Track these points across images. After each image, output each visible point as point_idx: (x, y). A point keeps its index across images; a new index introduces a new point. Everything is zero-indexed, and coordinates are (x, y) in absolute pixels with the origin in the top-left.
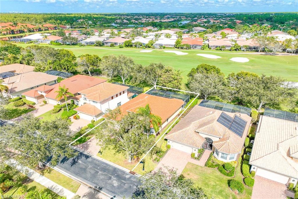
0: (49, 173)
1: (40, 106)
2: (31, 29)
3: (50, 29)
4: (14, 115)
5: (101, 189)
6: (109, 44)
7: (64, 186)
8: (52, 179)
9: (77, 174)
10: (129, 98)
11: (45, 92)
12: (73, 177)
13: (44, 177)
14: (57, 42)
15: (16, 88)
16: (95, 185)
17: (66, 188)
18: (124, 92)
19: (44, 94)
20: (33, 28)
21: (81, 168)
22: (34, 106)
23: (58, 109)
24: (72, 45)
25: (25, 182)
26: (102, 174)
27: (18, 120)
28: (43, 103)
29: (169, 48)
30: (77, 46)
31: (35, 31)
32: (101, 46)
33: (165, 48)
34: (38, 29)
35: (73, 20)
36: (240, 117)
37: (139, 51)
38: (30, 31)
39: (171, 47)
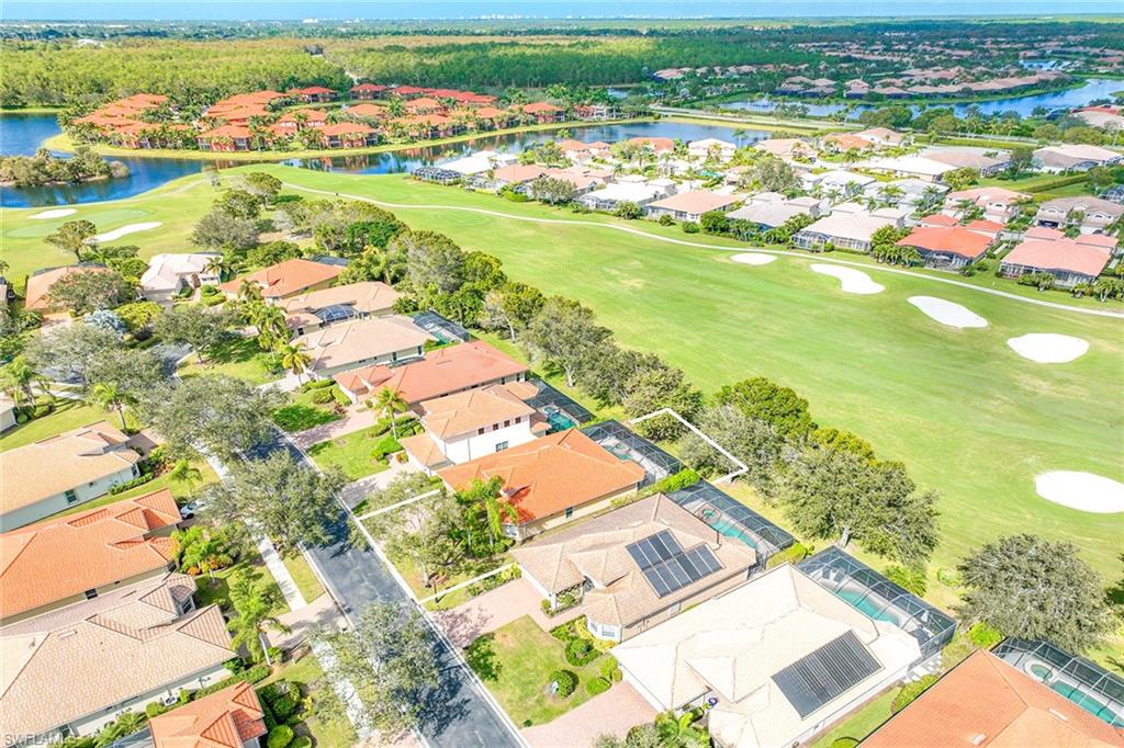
0: (293, 558)
1: (358, 411)
2: (486, 121)
3: (541, 120)
4: (302, 425)
5: (349, 611)
6: (657, 216)
7: (299, 587)
8: (290, 570)
9: (330, 574)
10: (538, 434)
11: (372, 384)
12: (322, 579)
13: (282, 564)
14: (516, 193)
15: (329, 358)
16: (344, 603)
17: (301, 591)
18: (518, 420)
19: (370, 387)
20: (491, 119)
21: (343, 566)
22: (346, 408)
23: (383, 428)
24: (555, 204)
25: (254, 563)
26: (367, 588)
27: (303, 436)
28: (365, 406)
29: (846, 251)
30: (566, 212)
31: (497, 126)
32: (635, 217)
33: (833, 249)
34: (506, 119)
35: (639, 72)
36: (714, 551)
37: (728, 258)
38: (482, 128)
39: (854, 247)
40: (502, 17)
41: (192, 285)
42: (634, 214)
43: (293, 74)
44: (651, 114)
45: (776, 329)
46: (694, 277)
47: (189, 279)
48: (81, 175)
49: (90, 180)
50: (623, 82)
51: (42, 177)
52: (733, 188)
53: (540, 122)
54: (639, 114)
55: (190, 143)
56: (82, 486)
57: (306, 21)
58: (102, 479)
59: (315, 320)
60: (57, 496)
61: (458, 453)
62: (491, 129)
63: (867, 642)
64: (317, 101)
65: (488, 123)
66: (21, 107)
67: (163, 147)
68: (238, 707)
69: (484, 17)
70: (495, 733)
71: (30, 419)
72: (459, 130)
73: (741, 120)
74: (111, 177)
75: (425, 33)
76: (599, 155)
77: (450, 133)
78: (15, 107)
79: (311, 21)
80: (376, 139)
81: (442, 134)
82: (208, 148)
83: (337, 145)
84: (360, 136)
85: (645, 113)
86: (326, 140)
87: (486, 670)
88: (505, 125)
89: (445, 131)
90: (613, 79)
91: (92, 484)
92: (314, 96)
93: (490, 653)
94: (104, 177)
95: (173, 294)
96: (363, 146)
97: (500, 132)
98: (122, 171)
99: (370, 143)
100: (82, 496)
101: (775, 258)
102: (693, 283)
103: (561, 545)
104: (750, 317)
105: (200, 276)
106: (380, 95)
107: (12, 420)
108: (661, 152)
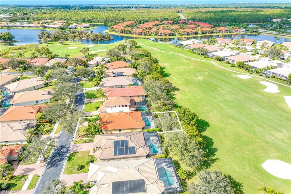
0: (61, 124)
4: (90, 98)
5: (60, 138)
6: (226, 61)
7: (56, 130)
8: (58, 127)
10: (132, 110)
13: (58, 125)
14: (192, 51)
15: (105, 84)
16: (60, 136)
17: (55, 132)
18: (126, 106)
24: (201, 55)
27: (88, 100)
29: (279, 79)
30: (203, 57)
31: (207, 33)
32: (220, 61)
33: (275, 77)
34: (210, 31)
35: (266, 19)
36: (137, 149)
37: (236, 75)
38: (203, 33)
39: (283, 78)
40: (242, 3)
41: (99, 64)
42: (220, 60)
43: (167, 17)
44: (258, 32)
45: (228, 98)
46: (219, 79)
47: (99, 62)
48: (104, 38)
49: (105, 39)
50: (259, 22)
51: (96, 38)
52: (261, 55)
53: (221, 32)
54: (254, 32)
55: (130, 33)
56: (40, 100)
57: (187, 4)
58: (44, 100)
59: (113, 75)
60: (34, 101)
61: (109, 110)
62: (205, 33)
63: (146, 184)
64: (169, 24)
65: (205, 32)
66: (108, 23)
67: (125, 33)
68: (15, 149)
69: (236, 3)
70: (58, 172)
71: (47, 86)
72: (196, 33)
73: (287, 35)
74: (109, 39)
75: (214, 7)
76: (228, 43)
77: (193, 34)
78: (106, 23)
79: (188, 4)
80: (172, 34)
81: (190, 34)
82: (134, 34)
83: (162, 35)
84: (168, 33)
85: (256, 32)
86: (159, 34)
87: (70, 159)
88: (210, 33)
89: (191, 33)
90: (256, 21)
91: (41, 100)
92: (168, 23)
93: (74, 156)
94: (108, 39)
95: (94, 65)
96: (168, 36)
97: (208, 35)
98: (112, 38)
99: (170, 35)
100: (39, 102)
101: (251, 77)
102: (218, 81)
103: (103, 136)
104: (225, 93)
105: (101, 62)
106: (185, 23)
107: (44, 86)
108: (248, 43)
